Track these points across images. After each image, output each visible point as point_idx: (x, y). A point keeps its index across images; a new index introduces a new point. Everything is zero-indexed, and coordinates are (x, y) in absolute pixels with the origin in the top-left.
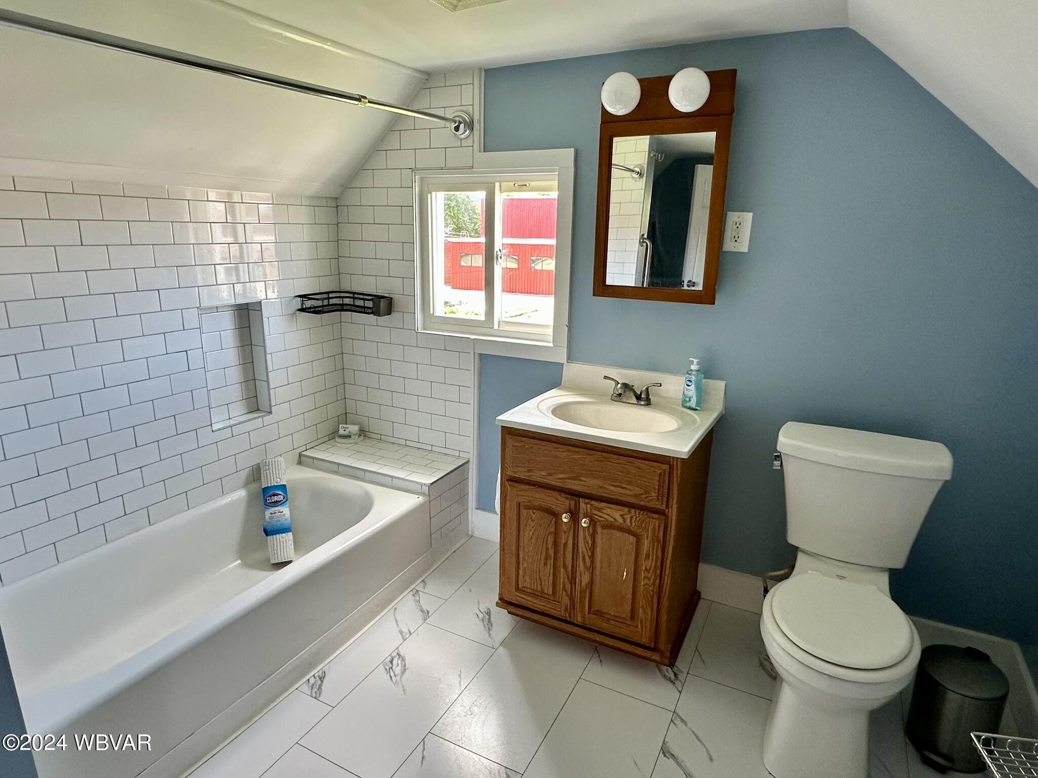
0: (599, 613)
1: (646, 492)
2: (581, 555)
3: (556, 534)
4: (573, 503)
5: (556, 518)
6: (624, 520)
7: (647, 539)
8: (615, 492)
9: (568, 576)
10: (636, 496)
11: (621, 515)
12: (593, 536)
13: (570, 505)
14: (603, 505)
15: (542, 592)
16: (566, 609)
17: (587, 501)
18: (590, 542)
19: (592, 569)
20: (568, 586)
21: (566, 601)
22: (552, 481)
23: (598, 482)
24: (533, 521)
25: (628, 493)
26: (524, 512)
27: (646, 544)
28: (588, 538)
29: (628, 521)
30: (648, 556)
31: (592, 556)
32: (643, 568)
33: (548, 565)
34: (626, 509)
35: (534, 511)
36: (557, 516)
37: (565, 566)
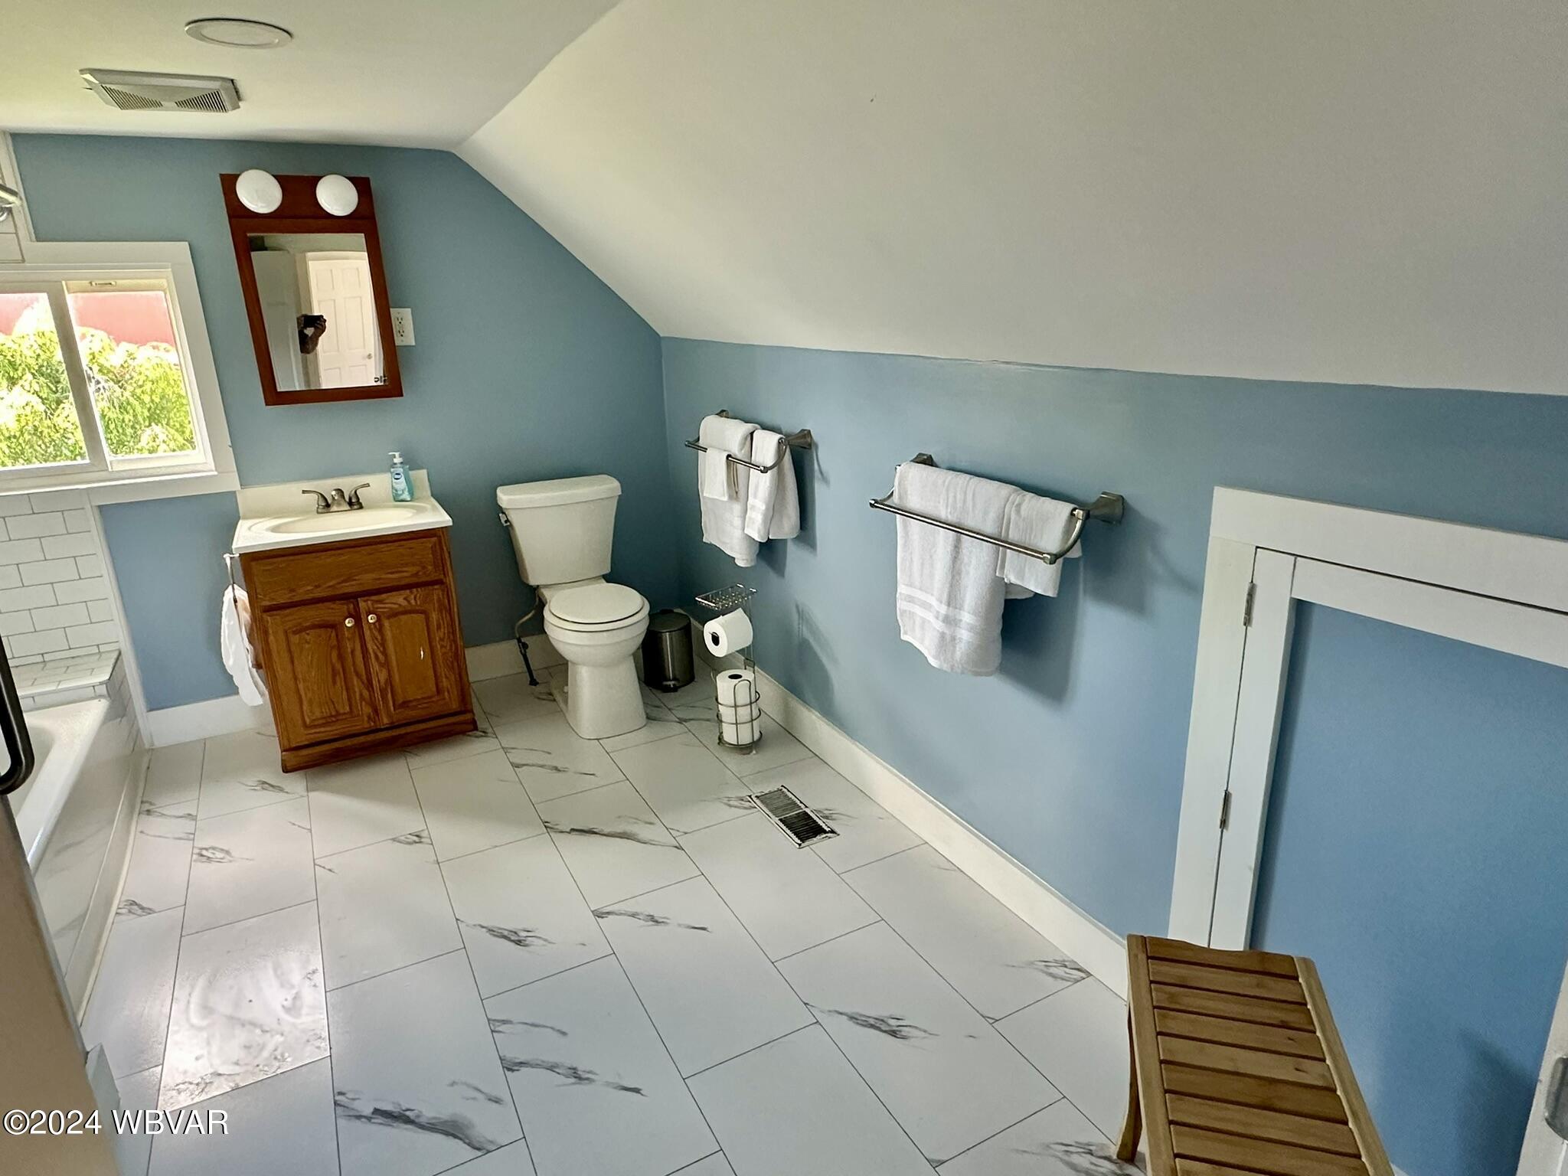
0: (405, 704)
1: (424, 568)
2: (372, 656)
3: (339, 647)
4: (352, 606)
5: (336, 631)
6: (409, 602)
7: (434, 610)
8: (392, 578)
9: (363, 683)
10: (416, 574)
11: (405, 599)
12: (381, 630)
13: (348, 609)
14: (384, 596)
15: (338, 714)
16: (369, 717)
17: (366, 598)
18: (379, 638)
19: (386, 664)
20: (366, 693)
21: (367, 710)
22: (319, 593)
23: (374, 576)
24: (308, 643)
25: (407, 574)
26: (295, 639)
27: (434, 616)
28: (376, 633)
29: (413, 602)
30: (439, 627)
31: (385, 653)
32: (437, 639)
33: (338, 684)
34: (408, 591)
35: (308, 632)
36: (335, 626)
37: (358, 675)
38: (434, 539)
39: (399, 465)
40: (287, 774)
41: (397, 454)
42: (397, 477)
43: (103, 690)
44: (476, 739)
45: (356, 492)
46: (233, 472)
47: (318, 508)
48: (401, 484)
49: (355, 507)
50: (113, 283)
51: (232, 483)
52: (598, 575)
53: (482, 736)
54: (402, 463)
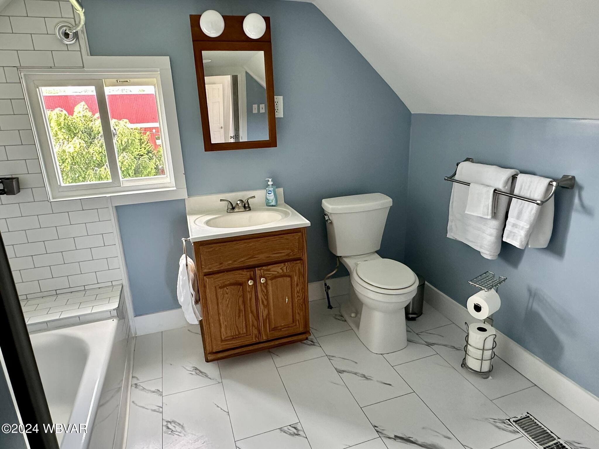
0: (275, 329)
1: (293, 251)
2: (261, 301)
3: (244, 296)
4: (252, 273)
5: (242, 286)
6: (283, 270)
7: (296, 276)
8: (275, 256)
9: (254, 317)
10: (288, 255)
11: (281, 269)
12: (266, 287)
13: (250, 274)
14: (269, 267)
15: (239, 333)
16: (256, 337)
17: (260, 268)
18: (265, 291)
19: (267, 306)
20: (255, 323)
21: (255, 332)
22: (236, 265)
23: (266, 255)
24: (227, 294)
25: (283, 254)
26: (220, 291)
27: (296, 279)
28: (263, 288)
29: (285, 270)
30: (297, 285)
31: (267, 300)
32: (296, 292)
33: (241, 316)
34: (283, 264)
35: (227, 287)
36: (241, 284)
37: (252, 312)
38: (300, 234)
39: (270, 186)
40: (207, 363)
41: (270, 180)
42: (269, 192)
43: (115, 313)
44: (308, 346)
45: (248, 201)
46: (185, 188)
47: (228, 209)
48: (271, 197)
49: (247, 209)
50: (129, 81)
51: (183, 194)
52: (373, 251)
53: (311, 345)
54: (272, 185)
